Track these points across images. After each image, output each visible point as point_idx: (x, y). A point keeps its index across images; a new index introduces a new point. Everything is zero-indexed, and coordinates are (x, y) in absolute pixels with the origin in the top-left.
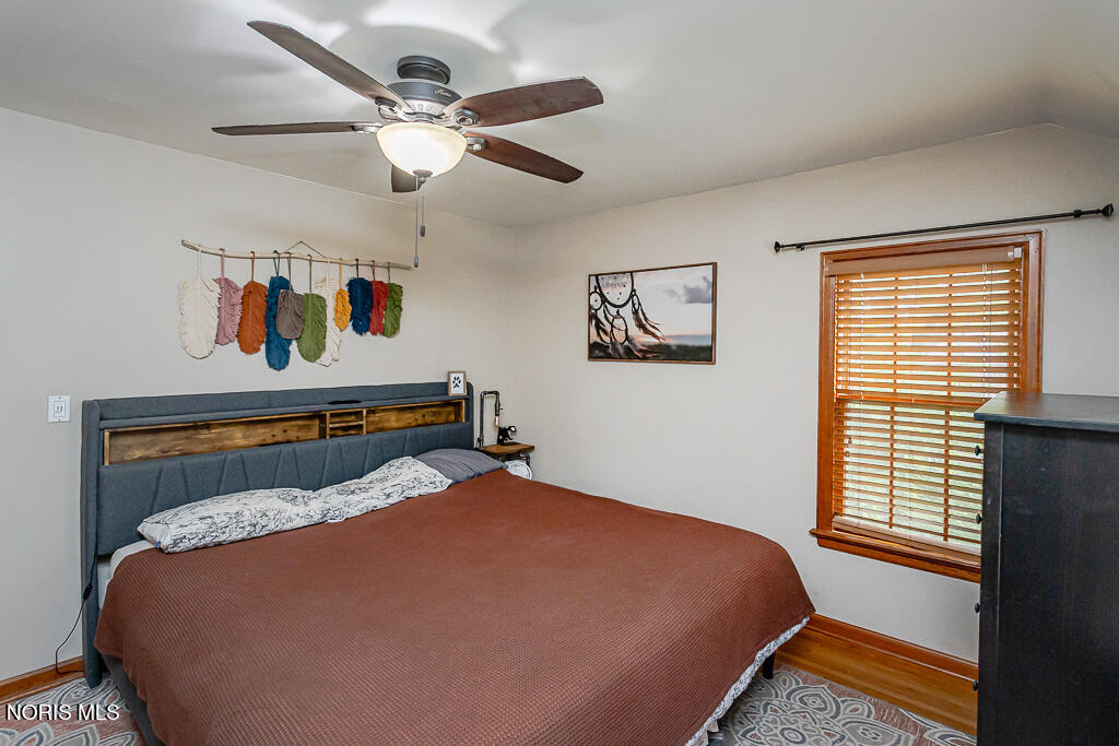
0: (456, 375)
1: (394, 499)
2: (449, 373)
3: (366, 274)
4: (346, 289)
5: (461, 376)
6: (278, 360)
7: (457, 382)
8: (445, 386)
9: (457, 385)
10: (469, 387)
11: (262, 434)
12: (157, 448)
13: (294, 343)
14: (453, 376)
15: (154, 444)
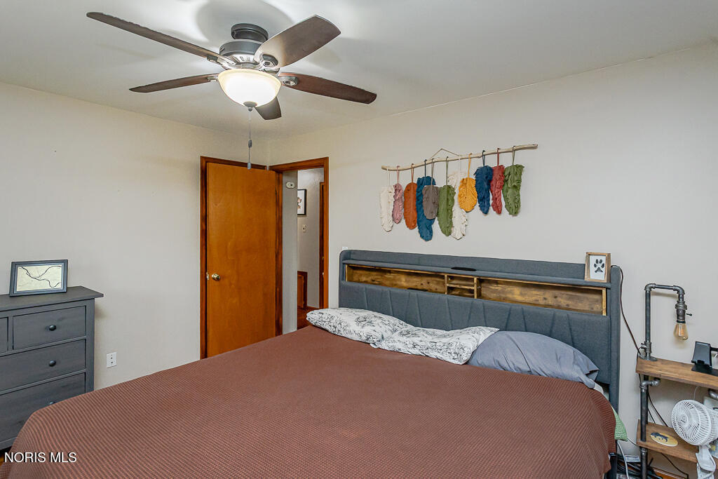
0: (599, 258)
1: (415, 351)
2: (589, 255)
3: (491, 162)
4: (474, 178)
5: (604, 259)
6: (427, 234)
7: (599, 265)
8: (581, 269)
9: (599, 269)
10: (615, 274)
11: (415, 282)
12: (370, 278)
13: (436, 222)
14: (593, 259)
15: (370, 275)
